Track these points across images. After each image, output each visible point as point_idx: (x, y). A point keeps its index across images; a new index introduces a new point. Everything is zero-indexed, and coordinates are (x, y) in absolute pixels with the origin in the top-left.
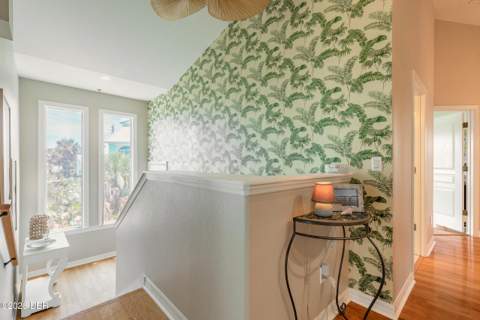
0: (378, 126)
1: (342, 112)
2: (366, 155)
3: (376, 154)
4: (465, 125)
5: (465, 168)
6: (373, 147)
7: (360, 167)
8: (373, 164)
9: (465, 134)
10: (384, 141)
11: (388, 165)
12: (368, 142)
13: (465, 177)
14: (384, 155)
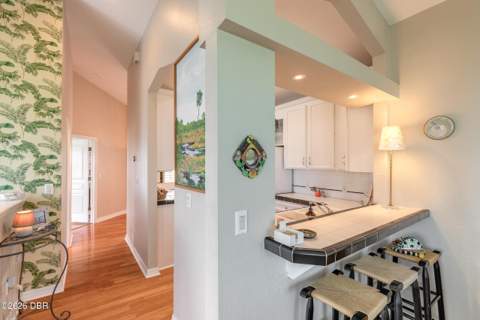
0: (50, 162)
1: (15, 146)
2: (41, 182)
3: (48, 181)
4: (90, 149)
5: (90, 179)
6: (46, 177)
7: (35, 192)
8: (46, 189)
9: (90, 155)
10: (55, 173)
11: (58, 189)
12: (42, 173)
13: (90, 185)
14: (56, 182)
